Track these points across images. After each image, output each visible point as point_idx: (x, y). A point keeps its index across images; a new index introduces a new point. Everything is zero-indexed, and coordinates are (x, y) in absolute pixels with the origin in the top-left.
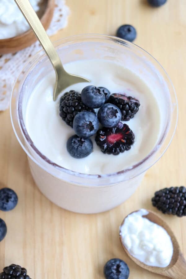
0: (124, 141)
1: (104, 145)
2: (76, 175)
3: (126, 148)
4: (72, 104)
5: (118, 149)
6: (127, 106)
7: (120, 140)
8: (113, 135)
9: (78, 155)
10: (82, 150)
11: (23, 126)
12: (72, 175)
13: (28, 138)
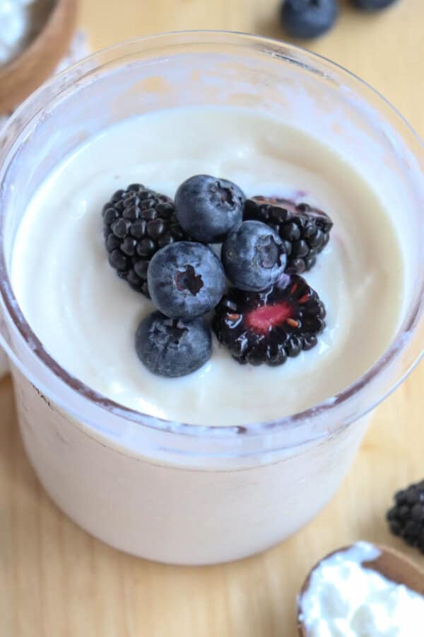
0: (297, 323)
1: (239, 339)
2: (174, 429)
3: (303, 343)
4: (146, 229)
5: (280, 347)
6: (295, 227)
7: (285, 323)
8: (261, 309)
9: (169, 370)
10: (179, 355)
11: (10, 297)
12: (163, 430)
13: (25, 330)
